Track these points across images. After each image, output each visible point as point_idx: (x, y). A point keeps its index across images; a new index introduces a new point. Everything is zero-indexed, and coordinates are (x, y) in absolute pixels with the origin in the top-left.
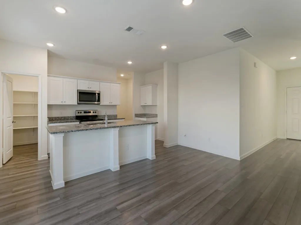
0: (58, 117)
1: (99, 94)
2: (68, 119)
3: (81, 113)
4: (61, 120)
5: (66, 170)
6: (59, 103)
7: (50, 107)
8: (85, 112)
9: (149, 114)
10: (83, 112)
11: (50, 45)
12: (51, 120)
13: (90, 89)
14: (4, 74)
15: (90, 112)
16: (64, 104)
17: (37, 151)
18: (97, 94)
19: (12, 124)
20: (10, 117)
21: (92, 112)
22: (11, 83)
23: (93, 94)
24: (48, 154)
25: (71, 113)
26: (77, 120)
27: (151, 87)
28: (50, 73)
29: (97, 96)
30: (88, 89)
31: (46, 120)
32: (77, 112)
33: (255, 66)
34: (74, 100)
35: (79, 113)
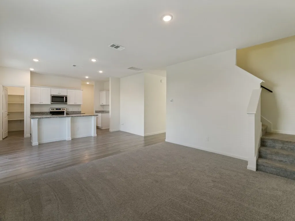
0: (38, 112)
1: (66, 98)
2: (45, 114)
3: (54, 109)
4: (39, 114)
5: (39, 138)
6: (38, 103)
7: (32, 105)
8: (56, 109)
9: (106, 111)
10: (55, 109)
11: (32, 69)
12: (32, 114)
13: (60, 94)
14: (3, 86)
15: (60, 109)
16: (42, 104)
17: (23, 134)
18: (65, 98)
19: (7, 116)
20: (6, 112)
21: (62, 109)
22: (7, 90)
23: (62, 97)
24: (31, 134)
25: (47, 110)
26: (50, 114)
27: (105, 92)
28: (32, 84)
29: (65, 99)
30: (58, 94)
31: (29, 113)
32: (51, 109)
33: (161, 82)
34: (48, 101)
35: (52, 109)
